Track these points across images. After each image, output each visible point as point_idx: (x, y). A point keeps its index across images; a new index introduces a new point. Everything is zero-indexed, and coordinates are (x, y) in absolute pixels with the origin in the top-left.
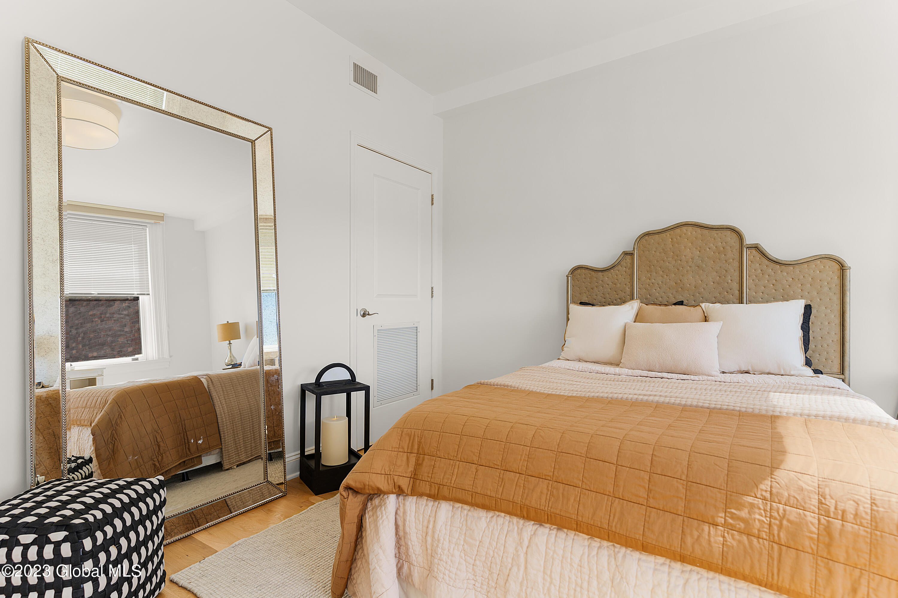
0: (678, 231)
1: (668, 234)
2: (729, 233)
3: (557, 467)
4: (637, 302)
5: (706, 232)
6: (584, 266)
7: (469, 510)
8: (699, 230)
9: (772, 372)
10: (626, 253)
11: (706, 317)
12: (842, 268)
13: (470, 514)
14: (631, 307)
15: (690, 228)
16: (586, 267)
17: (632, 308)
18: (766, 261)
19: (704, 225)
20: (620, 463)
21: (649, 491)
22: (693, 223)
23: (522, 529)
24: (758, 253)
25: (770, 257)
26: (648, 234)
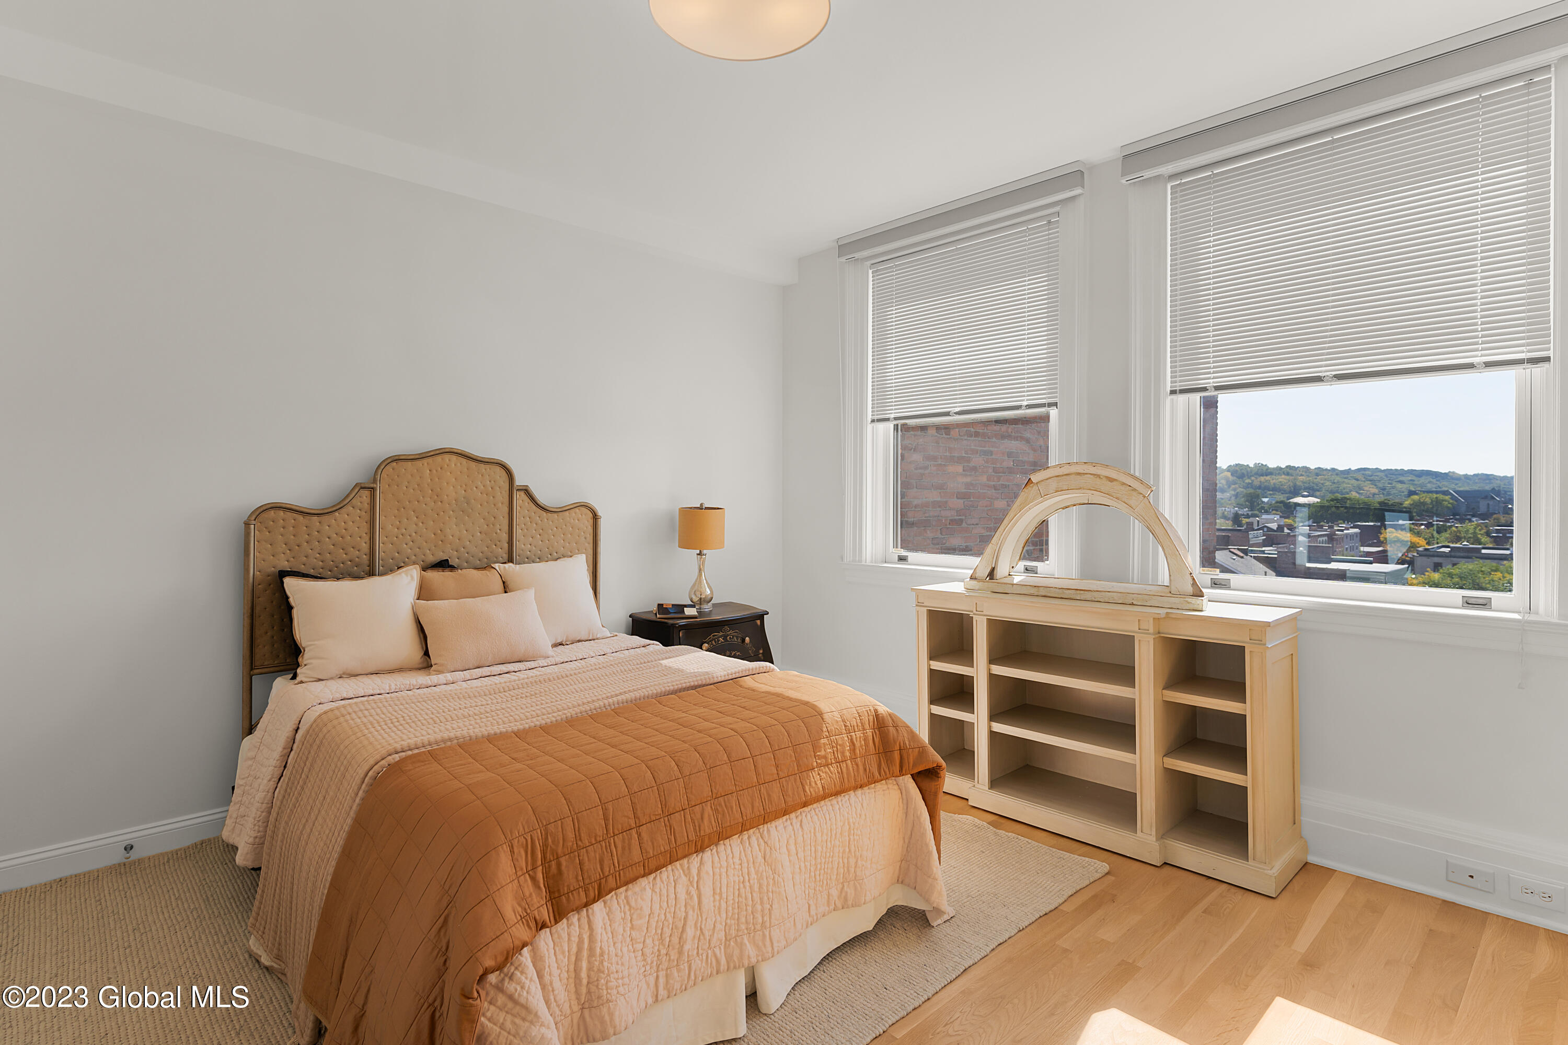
0: (439, 458)
1: (425, 461)
2: (498, 469)
3: (713, 784)
4: (415, 568)
5: (473, 464)
6: (284, 506)
7: (626, 890)
8: (464, 461)
9: (582, 639)
10: (363, 486)
11: (504, 583)
12: (595, 517)
13: (630, 893)
14: (409, 578)
15: (454, 458)
16: (288, 506)
17: (412, 577)
18: (534, 507)
19: (472, 456)
20: (753, 755)
21: (777, 766)
22: (459, 452)
23: (688, 867)
24: (527, 498)
25: (538, 502)
26: (397, 459)
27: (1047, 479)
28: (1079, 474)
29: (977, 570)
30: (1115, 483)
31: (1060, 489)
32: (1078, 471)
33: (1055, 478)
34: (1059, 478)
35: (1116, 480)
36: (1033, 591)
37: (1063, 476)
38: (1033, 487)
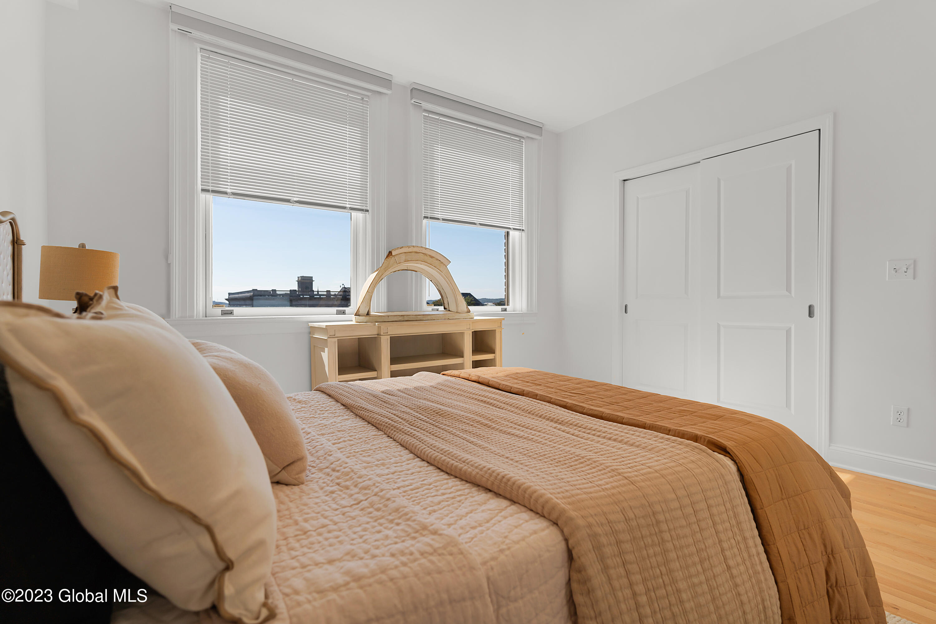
27: (399, 254)
28: (416, 252)
29: (360, 310)
30: (433, 259)
31: (407, 260)
32: (416, 251)
33: (404, 254)
34: (406, 254)
35: (434, 257)
36: (401, 318)
37: (408, 253)
38: (391, 258)
